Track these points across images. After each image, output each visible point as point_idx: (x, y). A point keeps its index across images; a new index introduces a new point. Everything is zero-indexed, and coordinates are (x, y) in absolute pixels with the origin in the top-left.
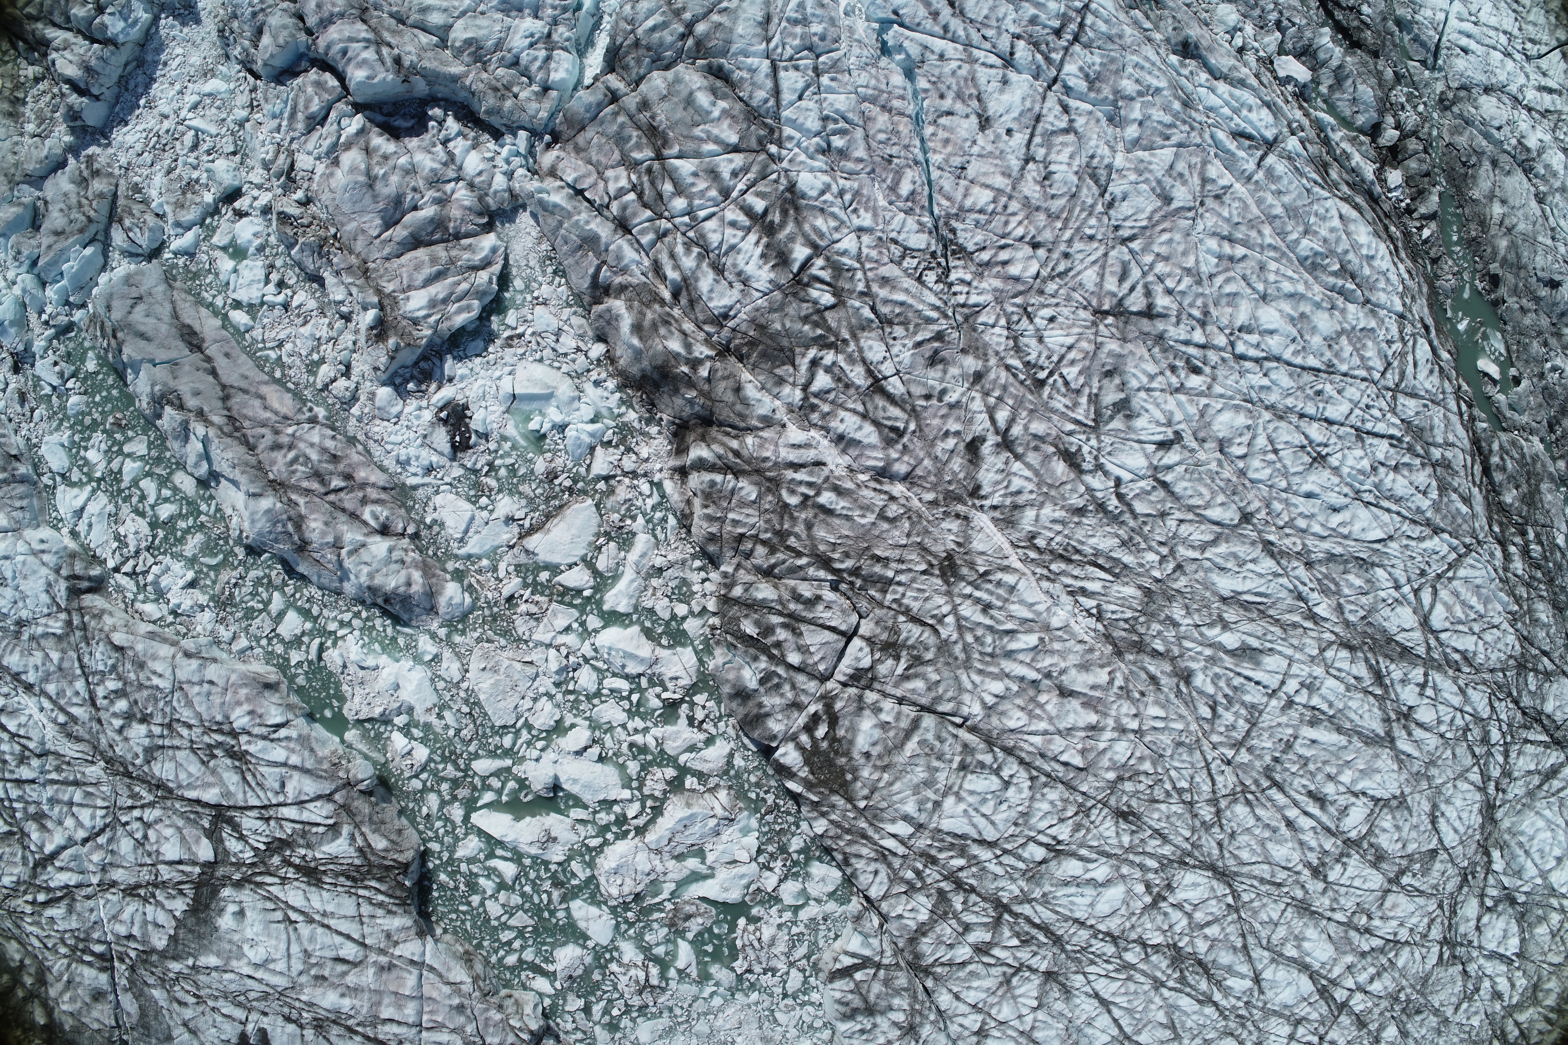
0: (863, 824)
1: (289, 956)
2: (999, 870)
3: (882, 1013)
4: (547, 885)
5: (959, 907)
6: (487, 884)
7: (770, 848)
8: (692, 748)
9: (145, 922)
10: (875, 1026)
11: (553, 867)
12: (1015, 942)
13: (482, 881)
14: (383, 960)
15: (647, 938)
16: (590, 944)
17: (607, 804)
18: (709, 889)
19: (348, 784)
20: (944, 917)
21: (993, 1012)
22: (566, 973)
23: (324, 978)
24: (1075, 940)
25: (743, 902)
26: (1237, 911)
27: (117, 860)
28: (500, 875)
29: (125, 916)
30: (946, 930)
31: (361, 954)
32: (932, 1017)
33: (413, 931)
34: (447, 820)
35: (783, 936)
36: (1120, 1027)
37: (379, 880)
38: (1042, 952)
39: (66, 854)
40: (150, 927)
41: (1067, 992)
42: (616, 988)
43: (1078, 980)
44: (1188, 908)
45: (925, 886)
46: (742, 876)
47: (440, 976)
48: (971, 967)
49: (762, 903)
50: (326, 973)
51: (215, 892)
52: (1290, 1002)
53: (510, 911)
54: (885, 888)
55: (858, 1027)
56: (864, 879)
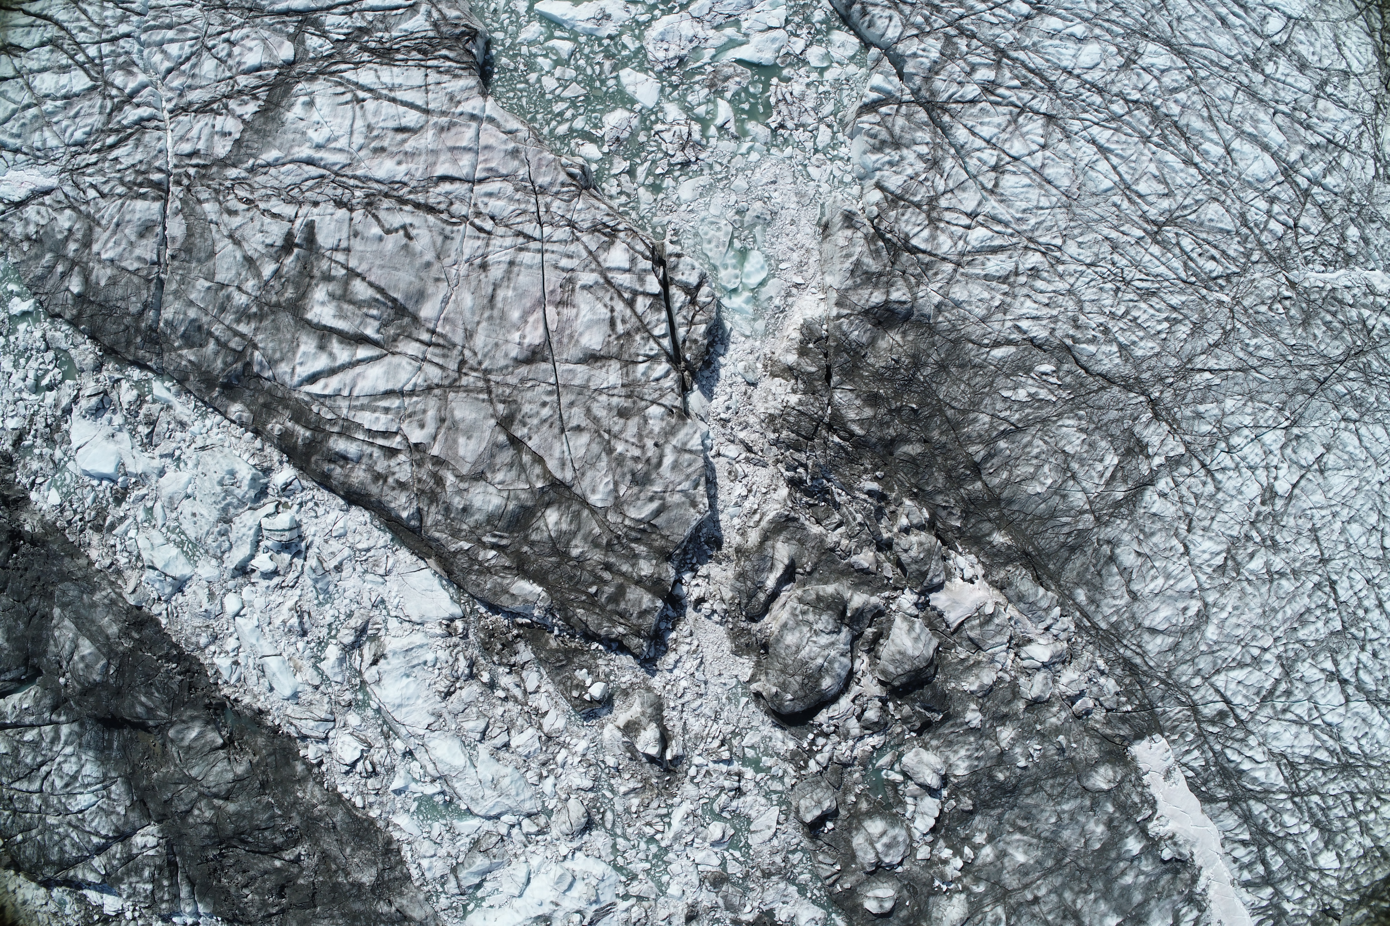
1: (352, 133)
2: (994, 20)
3: (908, 147)
4: (599, 58)
5: (963, 49)
9: (212, 135)
10: (902, 158)
11: (606, 42)
12: (1016, 83)
13: (540, 60)
14: (444, 120)
15: (689, 98)
16: (637, 107)
18: (745, 53)
20: (952, 58)
21: (1006, 147)
22: (614, 133)
23: (383, 149)
24: (1066, 87)
25: (775, 65)
26: (1197, 85)
27: (197, 82)
28: (557, 54)
29: (194, 133)
30: (955, 68)
31: (423, 117)
32: (952, 151)
33: (476, 91)
34: (513, 11)
36: (1120, 176)
37: (449, 49)
38: (1041, 96)
39: (145, 92)
40: (216, 138)
41: (1068, 135)
42: (660, 149)
43: (1075, 126)
44: (1156, 72)
45: (933, 31)
46: (774, 40)
47: (498, 126)
48: (980, 106)
49: (791, 65)
50: (386, 143)
51: (287, 92)
52: (1262, 176)
54: (899, 30)
55: (887, 158)
56: (881, 23)
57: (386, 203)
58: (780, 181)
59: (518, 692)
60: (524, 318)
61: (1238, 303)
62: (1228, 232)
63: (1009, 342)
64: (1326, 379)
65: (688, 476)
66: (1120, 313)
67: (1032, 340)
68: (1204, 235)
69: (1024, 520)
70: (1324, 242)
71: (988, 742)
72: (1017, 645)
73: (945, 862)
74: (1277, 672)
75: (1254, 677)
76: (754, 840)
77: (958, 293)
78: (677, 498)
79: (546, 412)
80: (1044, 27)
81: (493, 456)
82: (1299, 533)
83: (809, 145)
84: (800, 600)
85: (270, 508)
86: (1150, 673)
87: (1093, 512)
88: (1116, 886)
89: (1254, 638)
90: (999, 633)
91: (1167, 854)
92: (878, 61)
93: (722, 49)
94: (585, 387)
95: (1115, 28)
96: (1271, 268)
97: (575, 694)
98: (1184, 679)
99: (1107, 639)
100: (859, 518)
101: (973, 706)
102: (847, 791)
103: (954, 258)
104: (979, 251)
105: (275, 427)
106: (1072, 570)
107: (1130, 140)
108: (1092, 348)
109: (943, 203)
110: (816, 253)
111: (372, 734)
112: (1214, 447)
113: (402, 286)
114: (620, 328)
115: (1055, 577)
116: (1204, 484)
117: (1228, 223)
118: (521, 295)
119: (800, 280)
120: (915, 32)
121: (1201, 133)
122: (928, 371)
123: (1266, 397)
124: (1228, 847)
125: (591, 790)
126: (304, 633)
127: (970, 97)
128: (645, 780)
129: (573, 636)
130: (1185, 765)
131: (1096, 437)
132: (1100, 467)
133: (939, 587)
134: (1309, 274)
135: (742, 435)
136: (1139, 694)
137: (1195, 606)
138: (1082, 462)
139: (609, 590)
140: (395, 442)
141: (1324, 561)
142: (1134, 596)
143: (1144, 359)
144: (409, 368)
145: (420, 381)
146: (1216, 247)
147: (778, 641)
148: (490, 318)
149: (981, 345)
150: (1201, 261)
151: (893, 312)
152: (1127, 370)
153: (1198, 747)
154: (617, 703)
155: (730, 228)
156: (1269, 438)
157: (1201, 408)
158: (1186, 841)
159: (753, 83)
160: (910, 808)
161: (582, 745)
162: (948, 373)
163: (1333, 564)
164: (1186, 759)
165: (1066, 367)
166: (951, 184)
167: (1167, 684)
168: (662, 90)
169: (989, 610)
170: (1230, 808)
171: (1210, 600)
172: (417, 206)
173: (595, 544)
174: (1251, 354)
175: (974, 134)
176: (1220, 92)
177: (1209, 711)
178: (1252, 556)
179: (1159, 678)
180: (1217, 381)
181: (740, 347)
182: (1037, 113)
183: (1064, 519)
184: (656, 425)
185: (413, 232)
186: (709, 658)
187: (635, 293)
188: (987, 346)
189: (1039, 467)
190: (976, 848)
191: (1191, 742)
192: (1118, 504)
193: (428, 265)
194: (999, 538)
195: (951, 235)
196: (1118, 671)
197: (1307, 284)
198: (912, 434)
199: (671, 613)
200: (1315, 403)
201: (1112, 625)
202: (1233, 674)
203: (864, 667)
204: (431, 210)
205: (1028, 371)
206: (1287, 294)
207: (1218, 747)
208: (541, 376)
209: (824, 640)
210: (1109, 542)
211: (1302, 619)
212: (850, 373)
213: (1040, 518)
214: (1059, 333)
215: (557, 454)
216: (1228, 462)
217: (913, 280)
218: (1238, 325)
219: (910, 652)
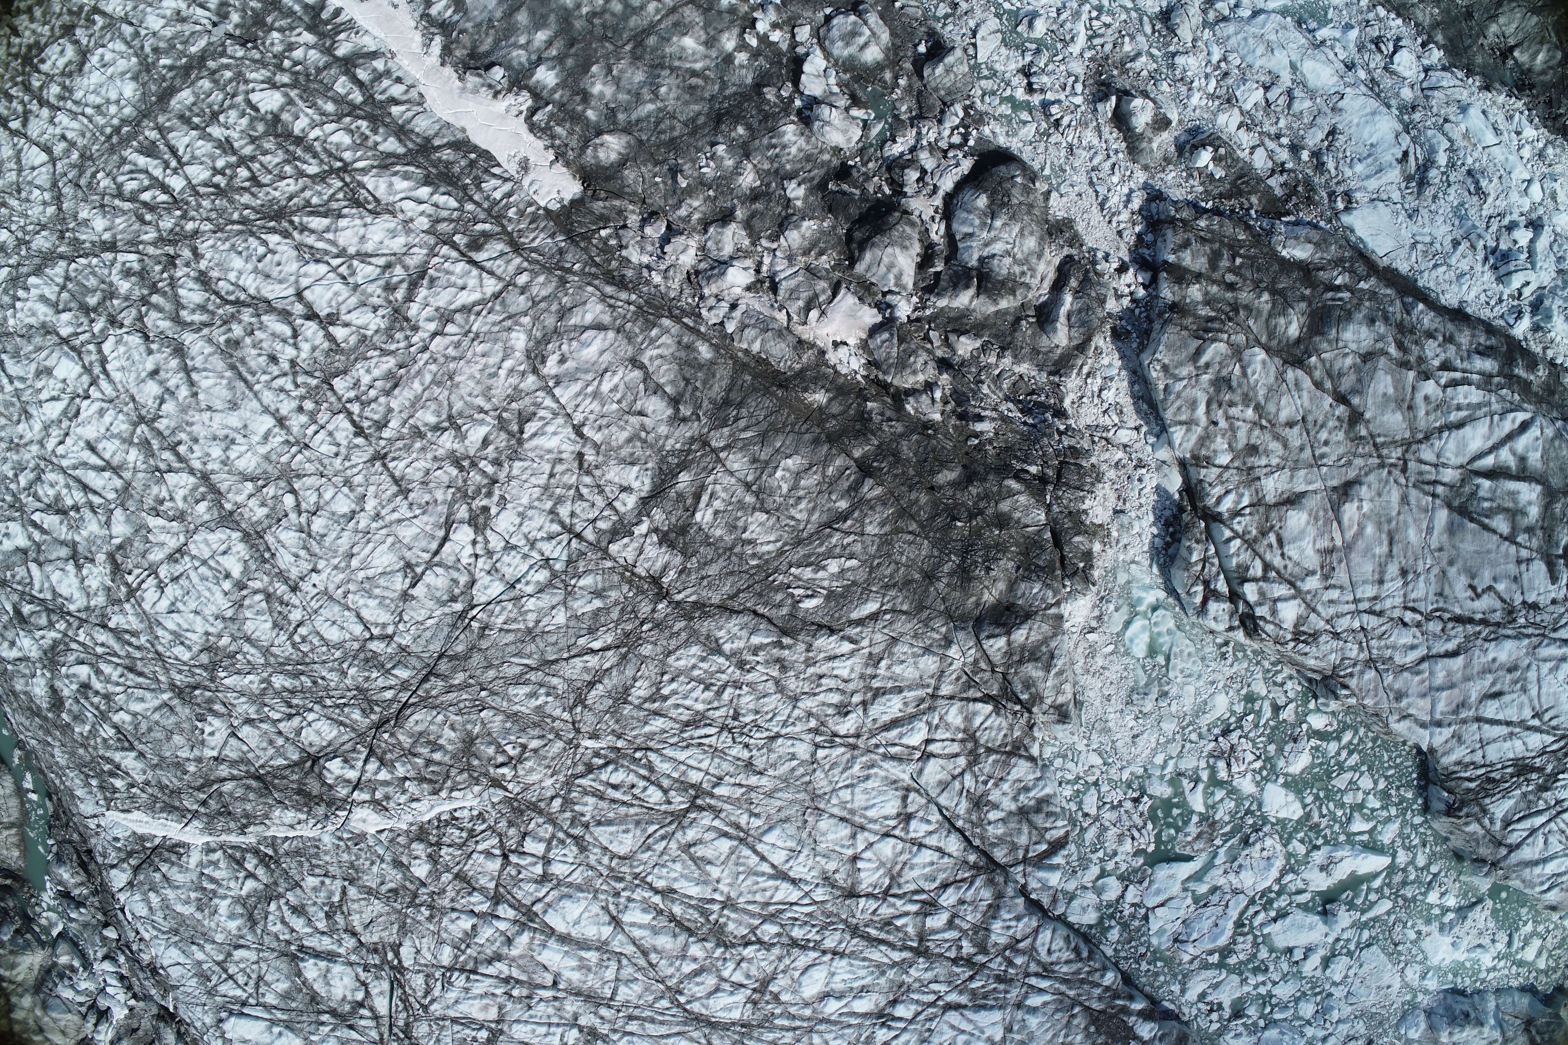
0: (1072, 993)
1: (1539, 681)
2: (934, 987)
3: (1011, 813)
4: (1324, 822)
5: (965, 943)
6: (1374, 803)
7: (1136, 923)
8: (1216, 986)
10: (1015, 799)
11: (1320, 841)
12: (899, 923)
13: (1378, 805)
14: (1463, 715)
16: (1281, 780)
17: (1282, 915)
19: (1494, 864)
20: (976, 928)
21: (900, 845)
23: (1510, 671)
24: (837, 936)
25: (1152, 865)
26: (669, 988)
28: (1363, 815)
30: (972, 917)
31: (1481, 713)
32: (960, 823)
33: (1439, 753)
35: (1110, 846)
36: (755, 852)
37: (1469, 790)
38: (867, 916)
41: (827, 880)
43: (820, 895)
44: (726, 986)
45: (1001, 953)
46: (1158, 892)
47: (1416, 721)
48: (937, 884)
49: (1135, 871)
50: (1508, 678)
52: (566, 903)
53: (1353, 785)
54: (1039, 942)
55: (1032, 794)
56: (1059, 943)
57: (1497, 617)
58: (1128, 740)
59: (1271, 145)
60: (1361, 528)
61: (570, 741)
62: (599, 823)
63: (860, 622)
64: (425, 679)
65: (1178, 396)
66: (729, 690)
67: (832, 631)
68: (632, 811)
69: (793, 425)
70: (460, 847)
71: (766, 166)
72: (761, 282)
73: (775, 26)
74: (413, 310)
75: (443, 299)
76: (993, 23)
77: (930, 663)
78: (1184, 371)
79: (1323, 435)
80: (874, 997)
81: (1359, 380)
82: (424, 483)
83: (1105, 788)
84: (1028, 287)
85: (1527, 292)
86: (588, 278)
87: (714, 450)
88: (554, 26)
89: (457, 345)
90: (792, 291)
91: (498, 73)
92: (1054, 901)
93: (1209, 866)
94: (1294, 469)
95: (786, 1023)
96: (532, 796)
97: (1222, 151)
98: (541, 279)
99: (656, 308)
100: (985, 389)
101: (799, 203)
102: (909, 89)
103: (941, 702)
104: (912, 718)
105: (1542, 372)
106: (722, 378)
107: (750, 897)
108: (756, 640)
109: (962, 761)
110: (1079, 671)
111: (1387, 82)
112: (569, 562)
113: (1469, 537)
114: (1272, 538)
115: (740, 367)
116: (573, 514)
117: (602, 834)
118: (1368, 550)
119: (1091, 637)
120: (1022, 945)
121: (655, 932)
122: (946, 568)
123: (510, 637)
124: (413, 94)
125: (1174, 55)
126: (1469, 173)
127: (950, 890)
128: (1124, 71)
129: (1232, 211)
130: (506, 180)
131: (729, 539)
132: (717, 504)
133: (874, 330)
134: (475, 803)
135: (1120, 454)
136: (594, 251)
137: (551, 367)
138: (741, 505)
139: (1225, 263)
140: (1445, 377)
141: (380, 457)
142: (635, 363)
143: (687, 644)
144: (1448, 454)
145: (1437, 443)
146: (613, 801)
147: (1042, 238)
148: (1389, 521)
149: (893, 611)
150: (632, 778)
151: (998, 624)
152: (705, 626)
153: (496, 203)
154: (1172, 149)
155: (1171, 675)
156: (497, 588)
157: (598, 603)
158: (475, 91)
159: (1172, 839)
160: (832, 80)
161: (1195, 100)
162: (921, 571)
163: (366, 457)
164: (508, 187)
165: (785, 611)
166: (957, 785)
167: (562, 269)
168: (1260, 806)
169: (814, 314)
170: (428, 140)
171: (531, 379)
172: (1471, 621)
173: (1248, 308)
174: (541, 685)
175: (939, 850)
176: (637, 988)
177: (497, 247)
178: (486, 442)
179: (575, 274)
180: (582, 641)
181: (1137, 549)
182: (868, 896)
183: (749, 434)
184: (1220, 443)
185: (1470, 593)
186: (1095, 209)
187: (1265, 578)
188: (886, 612)
189: (794, 488)
190: (743, 46)
191: (508, 207)
192: (683, 466)
193: (1451, 563)
194: (819, 397)
195: (948, 727)
196: (629, 273)
197: (477, 789)
198: (950, 493)
199: (1146, 251)
200: (436, 647)
201: (654, 325)
202: (476, 296)
203: (935, 227)
204: (1459, 620)
205: (831, 595)
206: (504, 770)
207: (470, 207)
208: (1335, 471)
209: (998, 248)
210: (684, 420)
211: (394, 382)
212: (1031, 545)
213: (777, 431)
214: (801, 647)
215: (1305, 394)
216: (547, 548)
217: (983, 665)
218: (566, 716)
219: (897, 250)
